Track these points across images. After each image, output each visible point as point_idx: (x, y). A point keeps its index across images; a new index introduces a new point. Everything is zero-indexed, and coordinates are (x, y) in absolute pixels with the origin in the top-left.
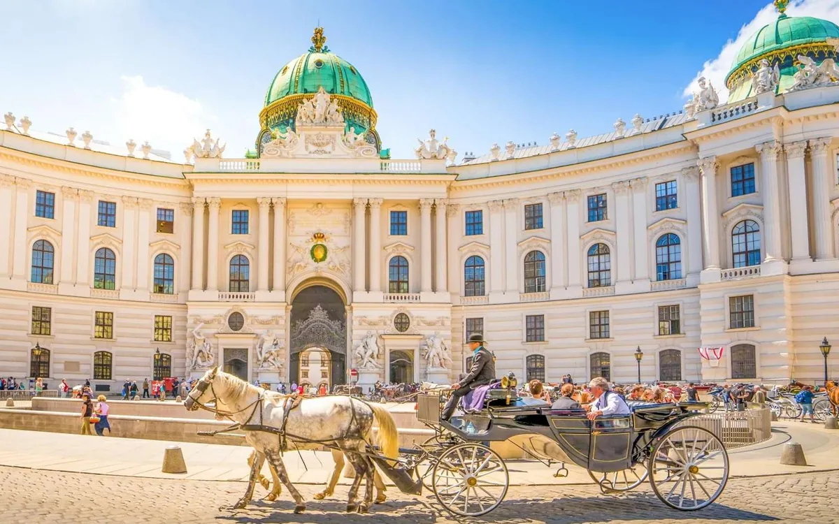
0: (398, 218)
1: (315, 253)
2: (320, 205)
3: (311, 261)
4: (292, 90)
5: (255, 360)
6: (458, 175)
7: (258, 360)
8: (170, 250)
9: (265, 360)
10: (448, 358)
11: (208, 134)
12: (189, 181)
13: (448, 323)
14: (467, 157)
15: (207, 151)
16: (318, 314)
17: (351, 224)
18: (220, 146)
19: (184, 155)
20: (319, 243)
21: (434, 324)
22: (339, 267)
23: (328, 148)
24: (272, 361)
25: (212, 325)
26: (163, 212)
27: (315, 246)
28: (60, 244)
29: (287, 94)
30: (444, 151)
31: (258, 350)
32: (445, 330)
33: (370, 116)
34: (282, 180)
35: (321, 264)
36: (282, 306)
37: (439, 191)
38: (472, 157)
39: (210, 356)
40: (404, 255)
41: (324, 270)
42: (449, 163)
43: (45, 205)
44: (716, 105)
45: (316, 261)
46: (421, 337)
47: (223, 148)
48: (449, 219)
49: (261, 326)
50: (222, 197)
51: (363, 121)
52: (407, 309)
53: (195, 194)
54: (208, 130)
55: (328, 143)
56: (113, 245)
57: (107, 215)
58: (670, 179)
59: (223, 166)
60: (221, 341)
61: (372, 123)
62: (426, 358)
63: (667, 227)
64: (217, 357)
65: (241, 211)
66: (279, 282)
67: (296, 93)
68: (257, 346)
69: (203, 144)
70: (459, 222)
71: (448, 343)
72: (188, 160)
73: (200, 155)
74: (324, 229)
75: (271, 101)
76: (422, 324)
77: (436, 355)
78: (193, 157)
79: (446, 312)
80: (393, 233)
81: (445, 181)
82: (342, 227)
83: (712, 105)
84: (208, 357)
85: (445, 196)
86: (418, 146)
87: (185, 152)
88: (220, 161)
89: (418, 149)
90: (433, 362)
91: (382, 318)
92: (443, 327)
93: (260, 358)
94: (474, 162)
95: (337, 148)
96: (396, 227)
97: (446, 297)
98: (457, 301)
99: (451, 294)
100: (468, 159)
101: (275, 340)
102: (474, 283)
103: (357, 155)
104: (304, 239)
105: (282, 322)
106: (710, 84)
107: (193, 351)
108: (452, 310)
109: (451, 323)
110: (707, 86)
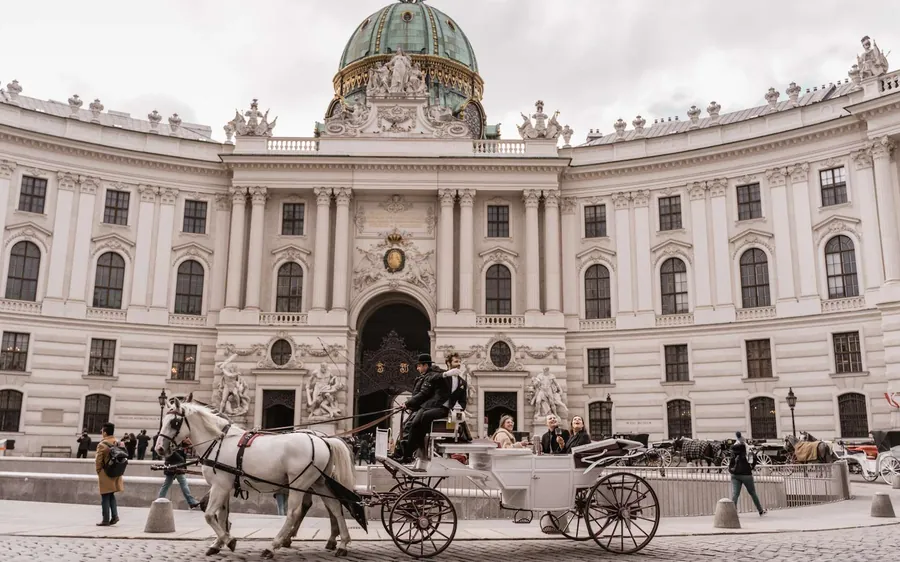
0: (498, 214)
1: (390, 262)
2: (396, 198)
3: (383, 272)
4: (373, 49)
5: (304, 406)
6: (571, 159)
7: (308, 406)
8: (200, 256)
9: (318, 405)
10: (561, 403)
11: (254, 106)
12: (228, 164)
13: (562, 356)
14: (591, 135)
15: (251, 127)
16: (393, 342)
17: (436, 223)
18: (270, 120)
19: (224, 132)
20: (395, 247)
21: (543, 357)
22: (420, 278)
23: (405, 125)
24: (327, 407)
25: (249, 358)
26: (193, 205)
27: (389, 252)
28: (48, 247)
29: (367, 54)
30: (554, 127)
31: (308, 391)
32: (558, 364)
33: (473, 82)
34: (347, 166)
35: (397, 276)
36: (344, 332)
37: (548, 182)
38: (598, 135)
39: (244, 401)
40: (505, 263)
41: (401, 282)
42: (561, 143)
43: (33, 196)
44: (885, 71)
45: (390, 271)
46: (526, 374)
47: (274, 123)
48: (563, 217)
49: (314, 358)
50: (269, 186)
51: (463, 89)
52: (508, 336)
53: (235, 183)
54: (255, 100)
55: (406, 119)
56: (123, 249)
57: (116, 209)
58: (837, 165)
59: (273, 147)
60: (260, 380)
61: (476, 90)
62: (532, 403)
63: (836, 226)
64: (252, 402)
65: (294, 205)
66: (339, 299)
67: (377, 53)
68: (307, 386)
69: (247, 119)
70: (576, 222)
71: (562, 383)
72: (229, 137)
73: (242, 132)
74: (402, 230)
75: (347, 62)
76: (527, 357)
77: (546, 399)
78: (235, 134)
79: (560, 342)
80: (491, 234)
81: (555, 168)
82: (425, 225)
83: (881, 70)
84: (241, 402)
85: (555, 186)
86: (521, 123)
87: (225, 128)
88: (268, 140)
89: (521, 126)
90: (541, 408)
91: (475, 349)
92: (556, 362)
93: (310, 403)
94: (597, 142)
95: (418, 124)
96: (495, 226)
97: (558, 320)
98: (575, 326)
99: (566, 316)
100: (592, 138)
101: (331, 377)
102: (598, 302)
103: (444, 133)
104: (376, 242)
105: (343, 354)
106: (875, 45)
107: (221, 394)
108: (566, 338)
109: (566, 356)
110: (872, 47)
